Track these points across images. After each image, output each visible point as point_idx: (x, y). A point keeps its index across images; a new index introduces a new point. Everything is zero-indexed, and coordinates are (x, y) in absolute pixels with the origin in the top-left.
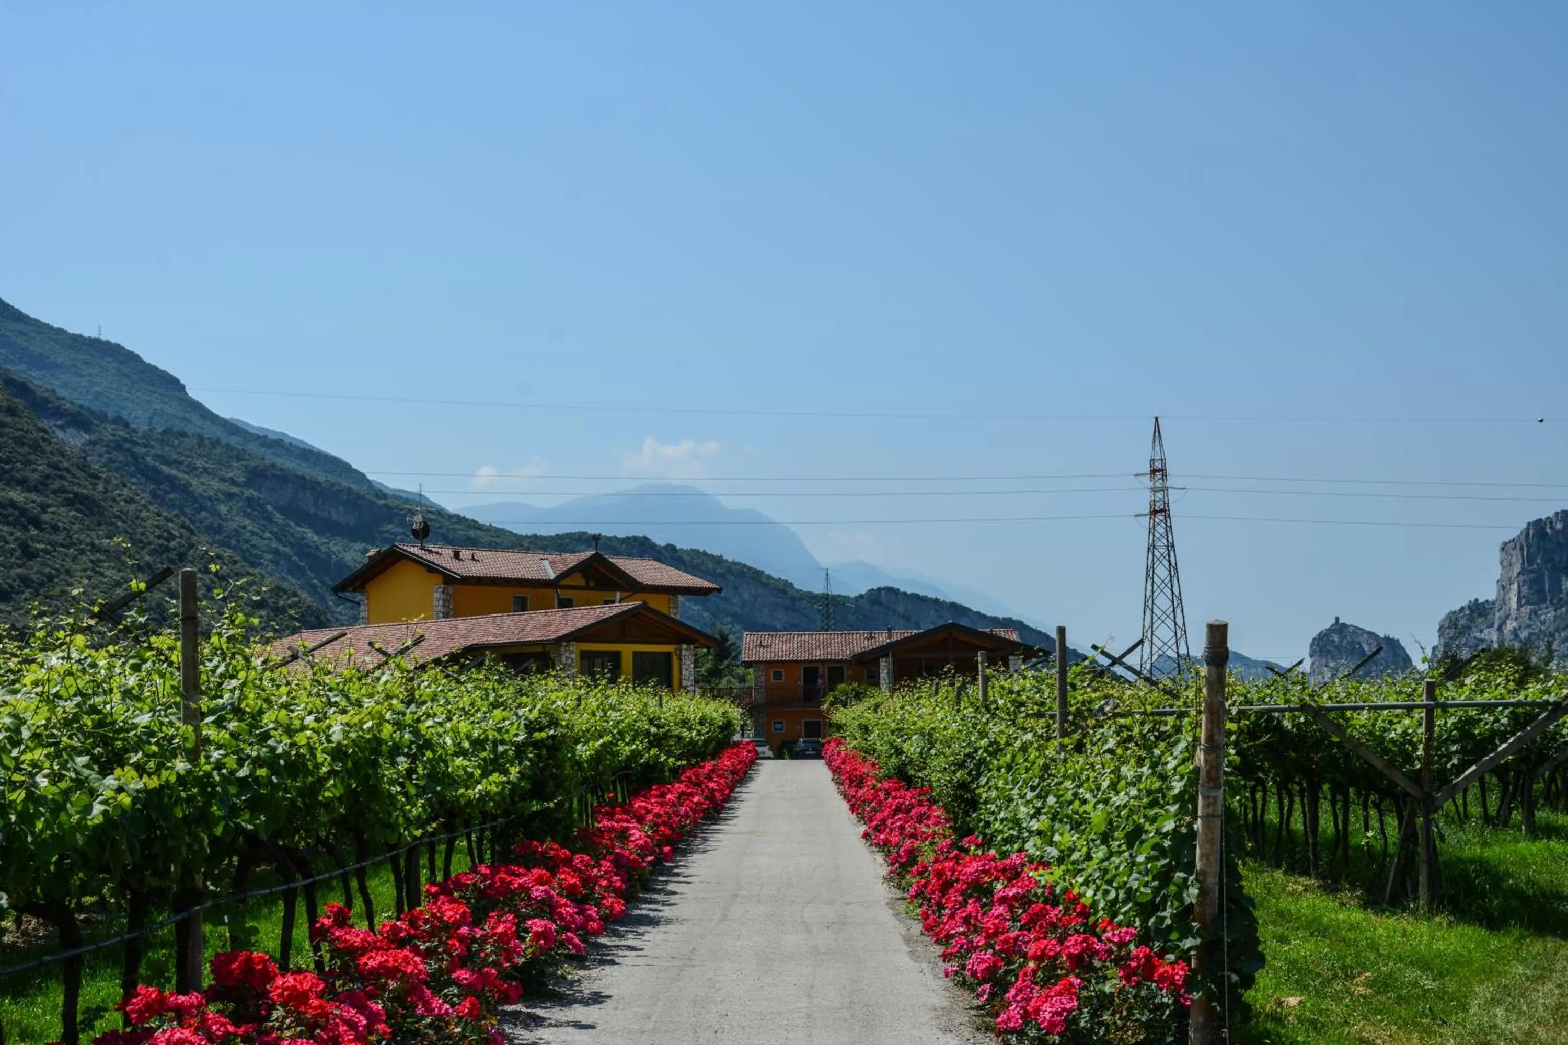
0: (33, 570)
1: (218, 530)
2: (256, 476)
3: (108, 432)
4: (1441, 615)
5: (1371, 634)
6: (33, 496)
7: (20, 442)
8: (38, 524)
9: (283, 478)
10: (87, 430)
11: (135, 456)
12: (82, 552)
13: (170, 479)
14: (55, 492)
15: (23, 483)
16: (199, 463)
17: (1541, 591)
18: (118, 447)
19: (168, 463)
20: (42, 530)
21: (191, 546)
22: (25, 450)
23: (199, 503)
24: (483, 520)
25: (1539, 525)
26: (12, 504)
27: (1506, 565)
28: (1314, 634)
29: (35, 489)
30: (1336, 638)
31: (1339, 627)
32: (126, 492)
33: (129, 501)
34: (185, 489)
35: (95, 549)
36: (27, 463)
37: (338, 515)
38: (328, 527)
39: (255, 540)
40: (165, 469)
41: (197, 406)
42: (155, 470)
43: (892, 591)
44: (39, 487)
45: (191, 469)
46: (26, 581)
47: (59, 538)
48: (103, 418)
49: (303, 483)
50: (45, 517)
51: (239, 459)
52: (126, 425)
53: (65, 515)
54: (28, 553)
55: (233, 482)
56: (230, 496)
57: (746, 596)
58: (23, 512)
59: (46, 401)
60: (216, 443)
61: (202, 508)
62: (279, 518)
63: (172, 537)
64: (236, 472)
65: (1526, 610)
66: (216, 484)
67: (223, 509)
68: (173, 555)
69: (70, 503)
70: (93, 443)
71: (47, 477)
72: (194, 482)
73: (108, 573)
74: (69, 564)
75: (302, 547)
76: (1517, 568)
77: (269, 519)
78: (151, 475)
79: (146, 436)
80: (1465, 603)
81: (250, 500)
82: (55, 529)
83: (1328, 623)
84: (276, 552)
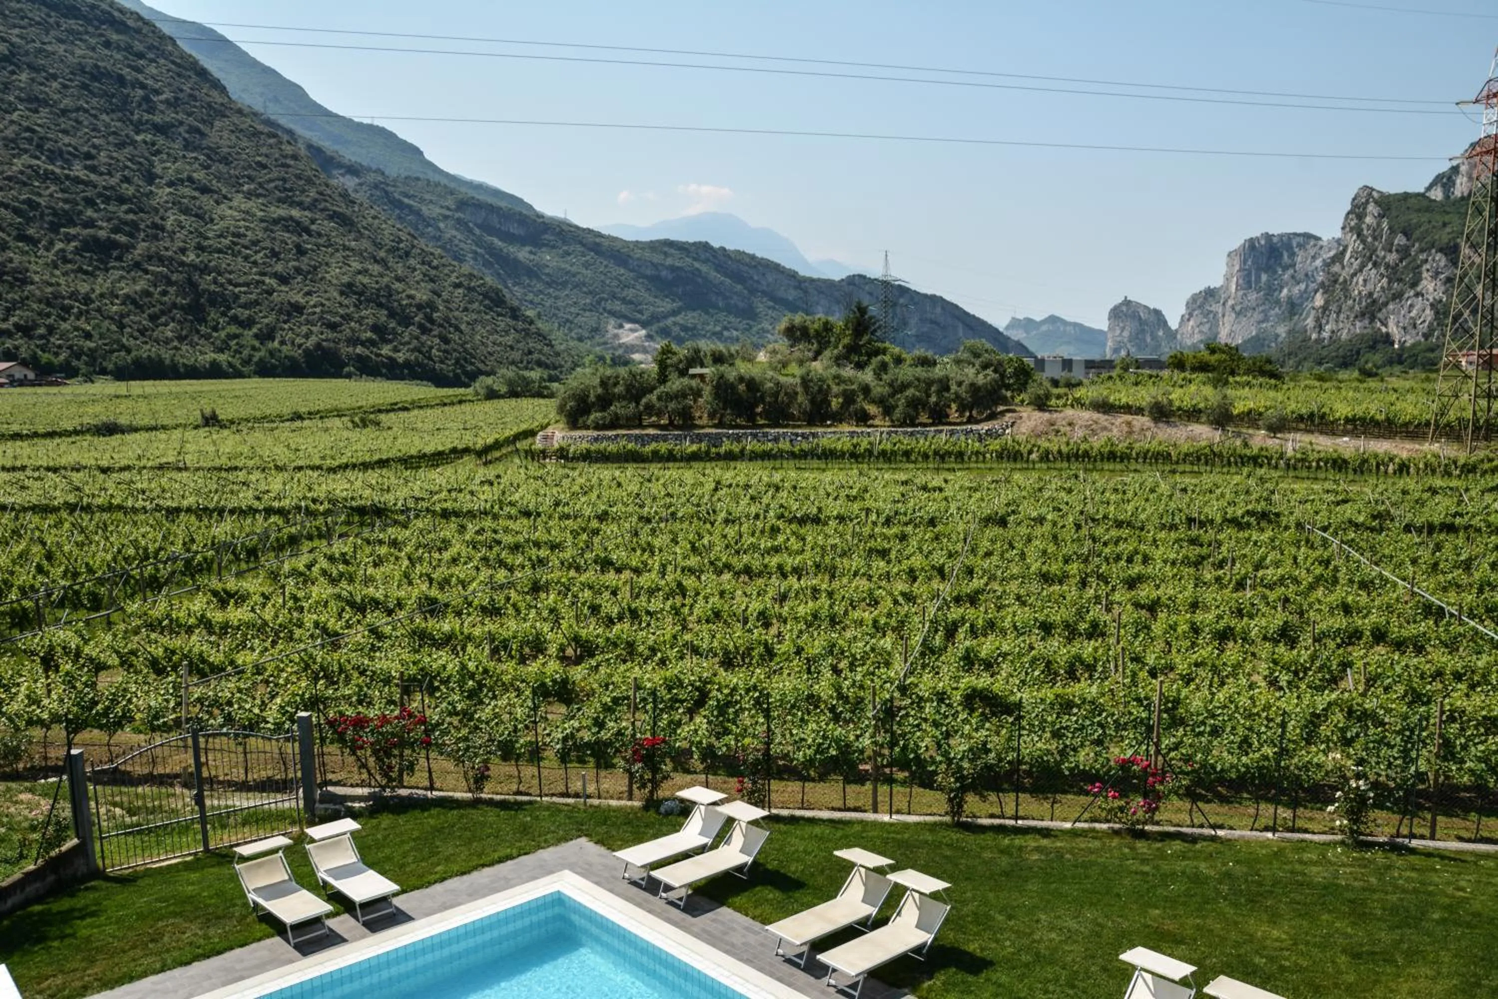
0: (305, 263)
1: (439, 239)
2: (462, 205)
3: (371, 178)
4: (1188, 296)
5: (1146, 307)
6: (307, 213)
7: (299, 177)
8: (308, 232)
9: (479, 206)
10: (358, 176)
11: (386, 192)
12: (337, 250)
13: (409, 207)
14: (322, 210)
15: (300, 204)
16: (427, 197)
17: (1249, 282)
18: (376, 186)
19: (407, 196)
20: (310, 235)
21: (413, 246)
22: (302, 183)
23: (427, 222)
24: (605, 232)
25: (1251, 241)
26: (291, 218)
27: (1230, 265)
28: (1111, 306)
29: (308, 209)
30: (1124, 308)
31: (1127, 302)
32: (373, 212)
33: (375, 218)
34: (418, 213)
35: (346, 248)
36: (303, 191)
37: (515, 229)
38: (509, 238)
39: (462, 245)
40: (406, 200)
41: (430, 165)
42: (400, 201)
43: (862, 277)
44: (312, 206)
45: (422, 200)
46: (298, 270)
47: (321, 241)
48: (369, 170)
49: (492, 209)
50: (313, 227)
51: (452, 193)
52: (383, 174)
53: (328, 226)
54: (301, 251)
55: (448, 209)
56: (446, 217)
57: (770, 280)
58: (298, 223)
59: (332, 158)
60: (437, 184)
61: (429, 225)
62: (477, 231)
63: (401, 241)
64: (450, 202)
65: (1240, 293)
66: (438, 210)
67: (442, 225)
68: (401, 253)
69: (331, 218)
70: (361, 184)
71: (316, 200)
72: (424, 208)
73: (354, 264)
74: (327, 259)
75: (491, 249)
76: (1237, 268)
77: (470, 231)
78: (397, 204)
79: (394, 180)
80: (1202, 288)
81: (459, 221)
82: (319, 235)
83: (1120, 300)
84: (476, 253)
